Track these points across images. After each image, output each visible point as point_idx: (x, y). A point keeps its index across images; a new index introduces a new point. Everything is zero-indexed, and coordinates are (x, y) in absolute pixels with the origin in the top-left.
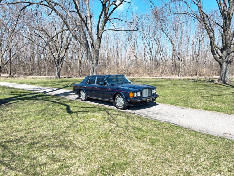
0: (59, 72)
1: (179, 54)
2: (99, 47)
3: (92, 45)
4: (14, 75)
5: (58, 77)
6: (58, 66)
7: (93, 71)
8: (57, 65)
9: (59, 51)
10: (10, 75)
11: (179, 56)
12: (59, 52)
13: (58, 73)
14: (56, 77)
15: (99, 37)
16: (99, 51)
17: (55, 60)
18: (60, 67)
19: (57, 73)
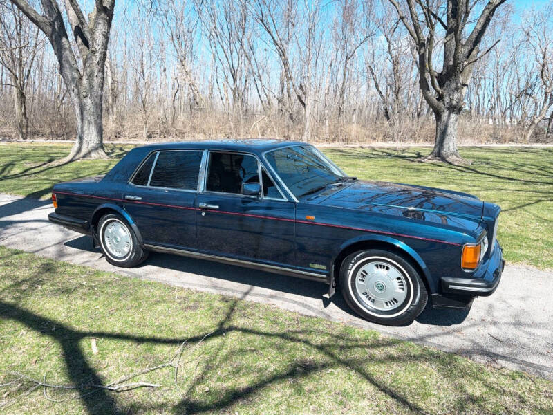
1: (301, 87)
2: (107, 42)
3: (78, 31)
11: (300, 92)
15: (105, 8)
16: (105, 55)
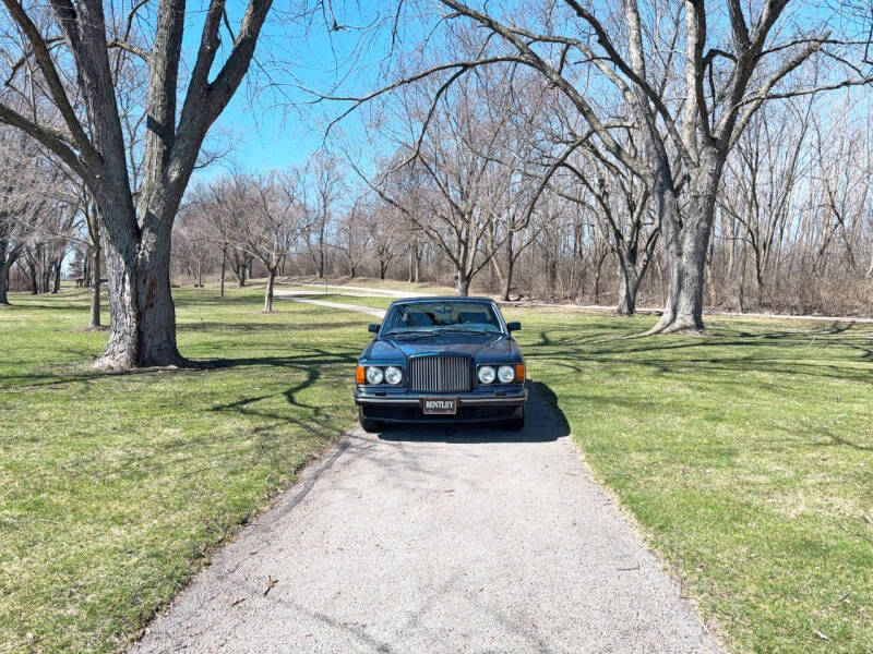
0: (631, 291)
4: (518, 300)
5: (625, 310)
6: (631, 269)
7: (680, 286)
8: (627, 263)
9: (638, 209)
10: (507, 299)
12: (635, 215)
13: (628, 296)
14: (620, 311)
17: (621, 248)
18: (639, 273)
19: (623, 293)
